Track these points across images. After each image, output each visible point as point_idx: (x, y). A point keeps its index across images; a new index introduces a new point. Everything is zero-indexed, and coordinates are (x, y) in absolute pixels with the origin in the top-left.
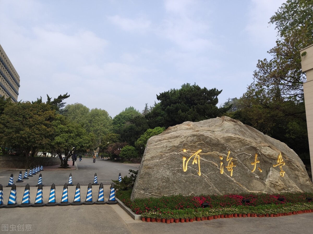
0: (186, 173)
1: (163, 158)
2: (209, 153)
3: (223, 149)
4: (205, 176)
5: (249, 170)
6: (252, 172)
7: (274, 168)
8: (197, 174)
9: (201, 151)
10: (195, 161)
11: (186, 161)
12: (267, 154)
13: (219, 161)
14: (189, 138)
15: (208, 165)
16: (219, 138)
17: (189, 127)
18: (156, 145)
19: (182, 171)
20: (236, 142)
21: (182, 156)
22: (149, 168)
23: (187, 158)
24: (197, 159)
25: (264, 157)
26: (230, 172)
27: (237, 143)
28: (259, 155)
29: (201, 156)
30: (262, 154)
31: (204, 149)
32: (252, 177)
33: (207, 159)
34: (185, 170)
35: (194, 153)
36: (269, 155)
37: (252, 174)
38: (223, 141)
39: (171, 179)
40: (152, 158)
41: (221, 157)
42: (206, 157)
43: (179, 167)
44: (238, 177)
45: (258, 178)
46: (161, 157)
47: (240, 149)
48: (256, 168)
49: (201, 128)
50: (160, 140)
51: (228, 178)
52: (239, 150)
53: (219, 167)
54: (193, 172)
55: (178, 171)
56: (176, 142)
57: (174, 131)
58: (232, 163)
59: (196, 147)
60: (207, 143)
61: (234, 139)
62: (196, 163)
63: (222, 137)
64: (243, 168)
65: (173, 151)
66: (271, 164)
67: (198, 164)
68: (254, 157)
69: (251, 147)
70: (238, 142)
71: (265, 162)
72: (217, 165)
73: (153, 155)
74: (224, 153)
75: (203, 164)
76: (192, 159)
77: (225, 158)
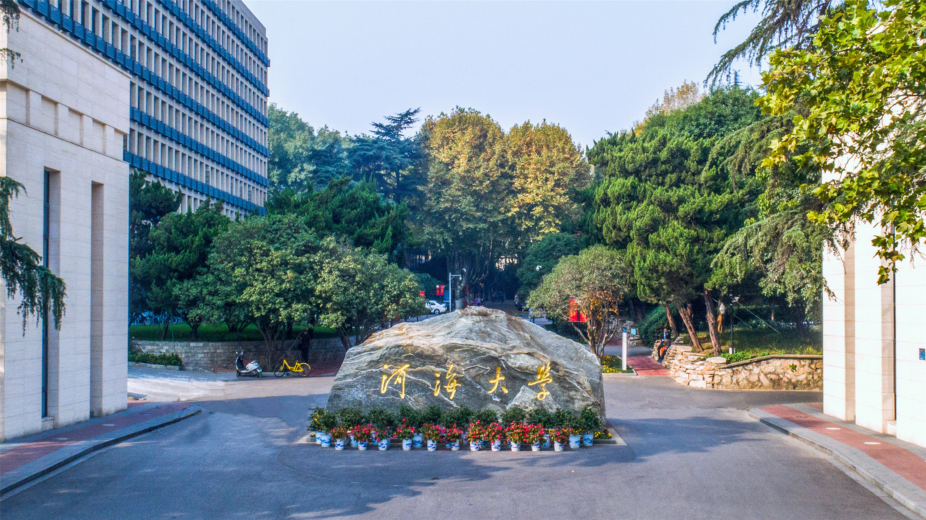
0: (384, 395)
1: (357, 376)
2: (419, 368)
3: (441, 362)
4: (410, 399)
5: (483, 390)
6: (489, 392)
7: (530, 387)
8: (398, 396)
9: (408, 366)
10: (399, 380)
11: (387, 379)
12: (517, 366)
13: (436, 379)
14: (393, 349)
15: (416, 384)
16: (436, 348)
17: (401, 332)
18: (353, 359)
19: (378, 393)
20: (464, 351)
21: (382, 373)
22: (340, 389)
23: (389, 375)
24: (402, 377)
25: (512, 372)
26: (451, 393)
27: (466, 353)
28: (502, 368)
29: (407, 372)
30: (508, 367)
31: (413, 363)
32: (486, 399)
33: (416, 377)
34: (383, 392)
35: (398, 369)
36: (519, 368)
37: (488, 395)
38: (441, 352)
39: (363, 403)
40: (345, 377)
41: (437, 372)
42: (415, 374)
43: (376, 387)
44: (463, 399)
45: (497, 402)
46: (356, 375)
47: (471, 361)
48: (498, 387)
49: (417, 333)
50: (359, 353)
51: (444, 400)
52: (468, 362)
53: (433, 386)
54: (394, 393)
55: (374, 392)
56: (376, 356)
57: (378, 339)
58: (455, 381)
59: (401, 361)
60: (418, 354)
61: (461, 348)
62: (400, 382)
63: (441, 345)
64: (473, 387)
65: (371, 367)
66: (525, 380)
67: (401, 384)
68: (496, 370)
69: (489, 356)
70: (467, 350)
71: (514, 378)
72: (429, 384)
73: (346, 373)
74: (442, 367)
75: (409, 384)
76: (395, 377)
77: (443, 375)
